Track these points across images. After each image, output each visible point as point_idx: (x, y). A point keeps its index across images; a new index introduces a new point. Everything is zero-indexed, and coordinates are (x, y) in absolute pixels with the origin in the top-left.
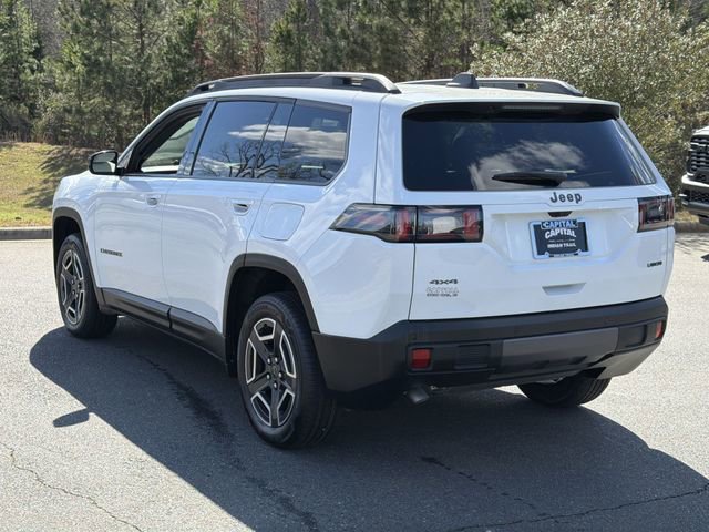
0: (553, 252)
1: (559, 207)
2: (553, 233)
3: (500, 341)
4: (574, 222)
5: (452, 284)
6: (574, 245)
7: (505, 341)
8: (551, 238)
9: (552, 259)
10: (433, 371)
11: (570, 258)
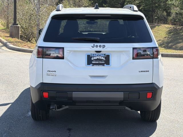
0: (94, 64)
1: (98, 49)
2: (95, 58)
3: (71, 92)
4: (104, 55)
5: (54, 72)
6: (104, 62)
7: (73, 92)
8: (93, 60)
9: (93, 67)
10: (49, 99)
11: (101, 67)
